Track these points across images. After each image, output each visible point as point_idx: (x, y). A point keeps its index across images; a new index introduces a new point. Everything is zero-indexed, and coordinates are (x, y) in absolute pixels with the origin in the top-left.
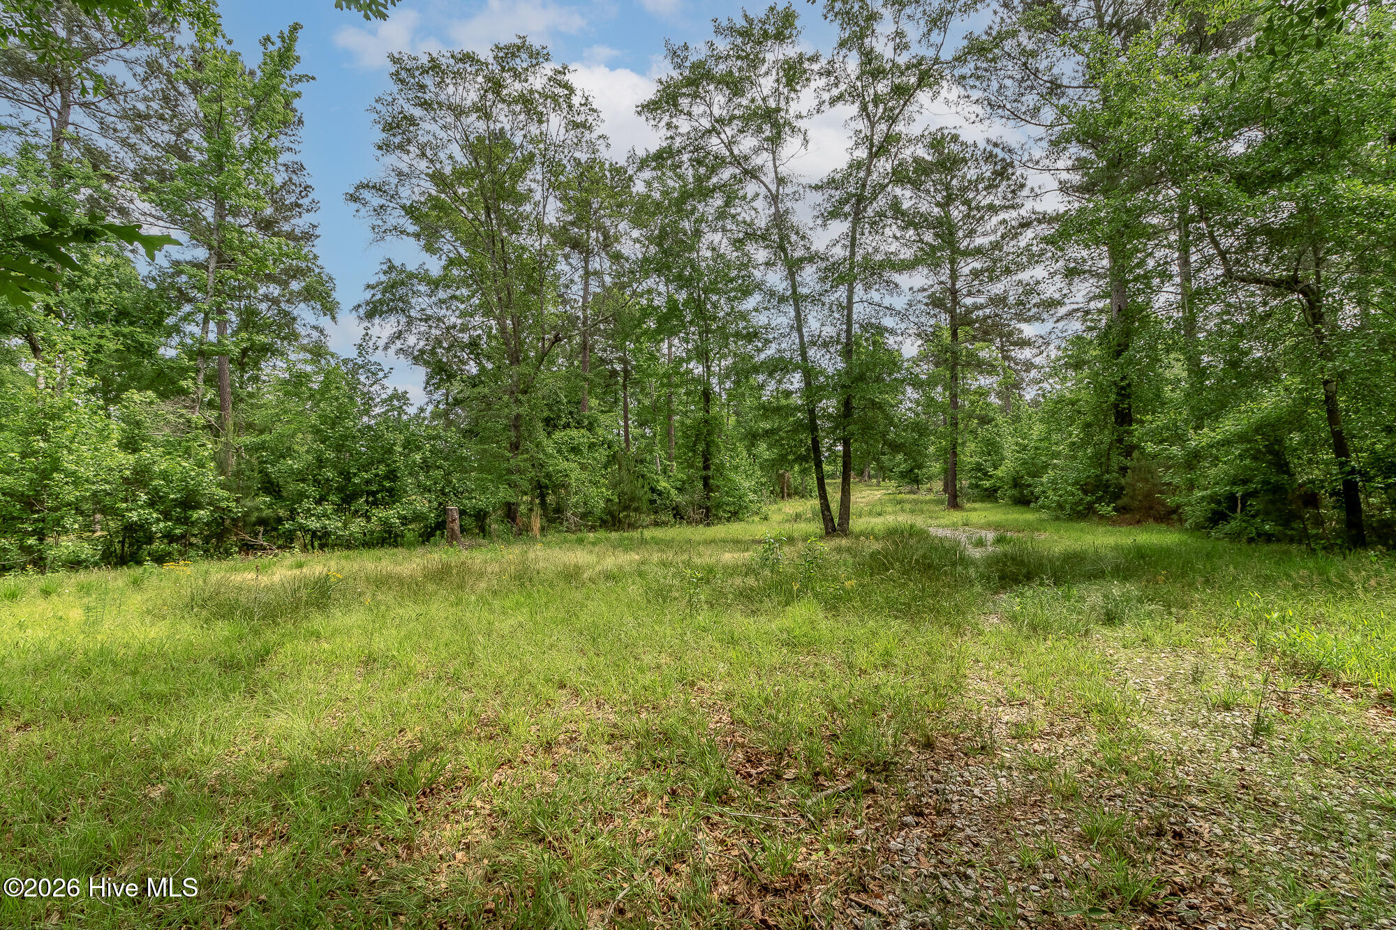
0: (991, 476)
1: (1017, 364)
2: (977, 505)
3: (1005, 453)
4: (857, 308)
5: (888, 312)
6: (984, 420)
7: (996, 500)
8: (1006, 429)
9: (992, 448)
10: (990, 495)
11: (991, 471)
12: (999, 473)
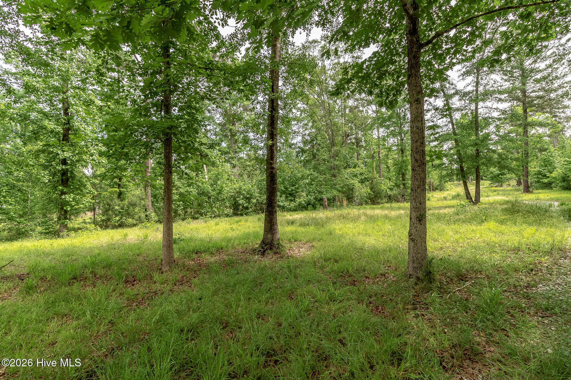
0: (548, 177)
1: (560, 119)
2: (540, 191)
3: (556, 165)
4: (480, 111)
5: (496, 110)
6: (542, 150)
7: (551, 188)
8: (557, 153)
9: (548, 163)
10: (548, 186)
11: (548, 174)
12: (553, 175)
